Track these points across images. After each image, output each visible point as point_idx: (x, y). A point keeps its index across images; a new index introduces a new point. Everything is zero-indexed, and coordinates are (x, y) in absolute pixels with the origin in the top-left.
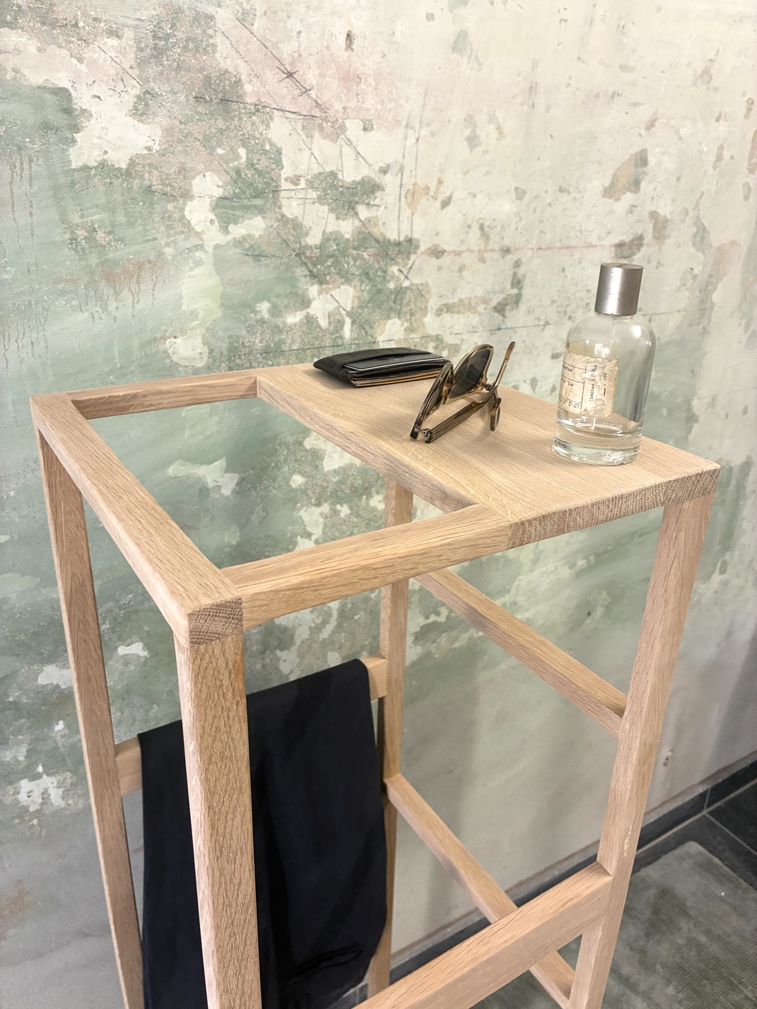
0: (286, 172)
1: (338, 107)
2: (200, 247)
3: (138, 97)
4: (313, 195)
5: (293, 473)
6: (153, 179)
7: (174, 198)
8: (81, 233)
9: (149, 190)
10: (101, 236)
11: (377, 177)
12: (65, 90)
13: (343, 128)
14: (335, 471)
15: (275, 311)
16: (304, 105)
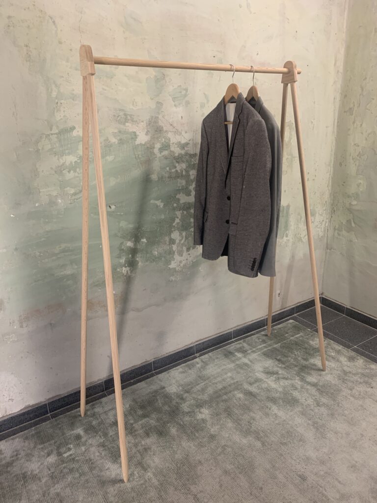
0: (171, 142)
1: (180, 130)
2: (156, 157)
3: (146, 132)
4: (176, 146)
5: (174, 203)
6: (148, 145)
7: (151, 149)
8: (137, 156)
9: (148, 147)
10: (140, 156)
11: (188, 142)
12: (135, 132)
13: (181, 133)
14: (183, 203)
15: (170, 169)
16: (174, 130)
